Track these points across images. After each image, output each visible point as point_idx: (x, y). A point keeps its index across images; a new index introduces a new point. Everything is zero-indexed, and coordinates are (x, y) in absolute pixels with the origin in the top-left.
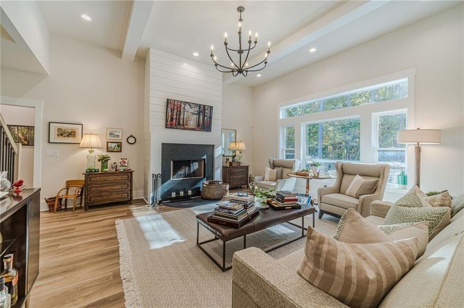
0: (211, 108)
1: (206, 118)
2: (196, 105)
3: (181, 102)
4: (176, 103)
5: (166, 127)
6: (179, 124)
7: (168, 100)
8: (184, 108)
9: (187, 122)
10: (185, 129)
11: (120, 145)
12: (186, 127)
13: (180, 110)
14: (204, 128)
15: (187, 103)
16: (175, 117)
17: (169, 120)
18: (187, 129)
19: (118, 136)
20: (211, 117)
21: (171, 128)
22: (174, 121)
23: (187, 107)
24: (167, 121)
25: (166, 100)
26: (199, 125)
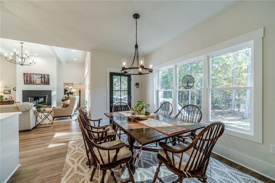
0: (48, 75)
1: (45, 79)
2: (40, 74)
3: (31, 74)
4: (28, 74)
5: (25, 84)
6: (31, 82)
7: (24, 74)
8: (33, 76)
9: (35, 81)
10: (34, 84)
11: (10, 91)
12: (35, 83)
13: (31, 77)
14: (45, 84)
15: (34, 74)
16: (28, 80)
17: (26, 81)
18: (36, 84)
19: (8, 88)
20: (48, 79)
21: (27, 84)
22: (28, 81)
23: (34, 76)
24: (25, 82)
25: (23, 74)
26: (42, 82)
